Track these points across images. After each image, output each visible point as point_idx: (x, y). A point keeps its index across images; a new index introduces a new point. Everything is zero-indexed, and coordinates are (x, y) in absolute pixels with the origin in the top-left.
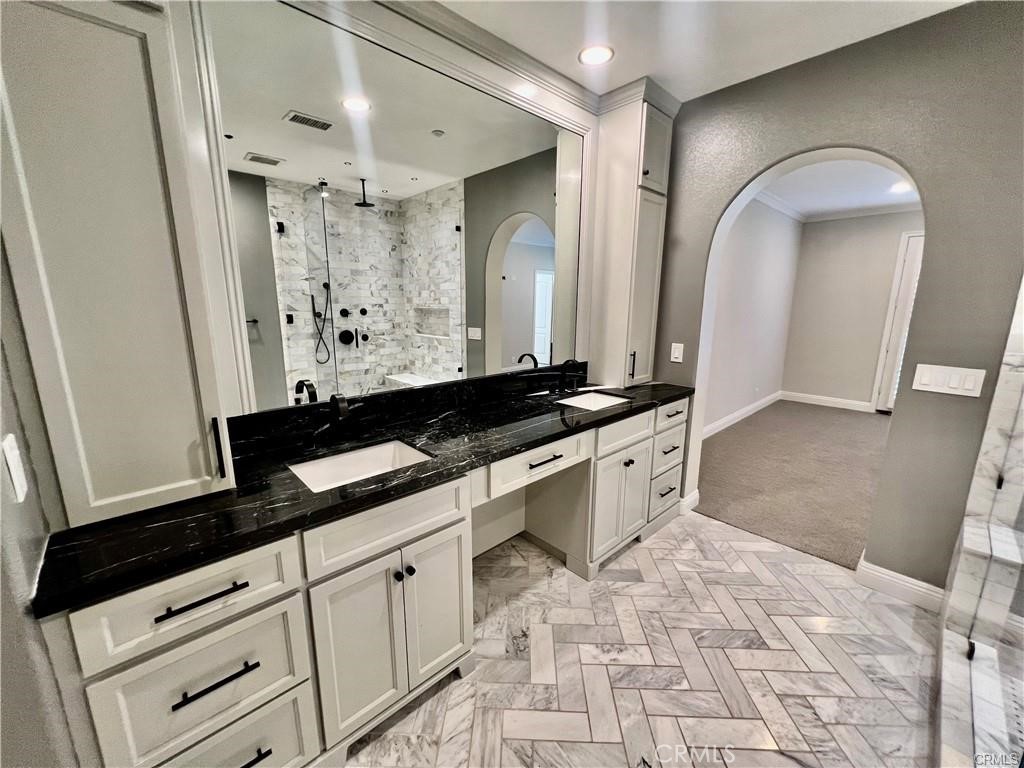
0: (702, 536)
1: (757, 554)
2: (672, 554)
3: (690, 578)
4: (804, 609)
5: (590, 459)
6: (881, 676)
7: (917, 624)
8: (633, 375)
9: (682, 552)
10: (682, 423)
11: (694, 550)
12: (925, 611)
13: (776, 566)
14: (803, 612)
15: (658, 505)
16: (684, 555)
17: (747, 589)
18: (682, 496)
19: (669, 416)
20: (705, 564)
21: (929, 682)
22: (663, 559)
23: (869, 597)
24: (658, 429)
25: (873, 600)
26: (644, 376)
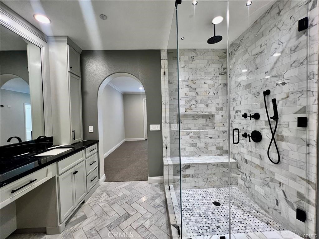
0: (108, 190)
1: (125, 188)
2: (98, 201)
3: (105, 207)
4: (138, 198)
5: (55, 176)
6: (156, 206)
7: (160, 187)
8: (74, 139)
9: (102, 198)
10: (96, 153)
11: (106, 196)
12: (161, 183)
13: (130, 189)
14: (138, 199)
15: (90, 185)
16: (102, 199)
17: (123, 200)
18: (99, 178)
19: (90, 151)
20: (110, 199)
21: (165, 200)
22: (95, 205)
23: (151, 186)
24: (87, 157)
25: (152, 186)
26: (79, 139)
